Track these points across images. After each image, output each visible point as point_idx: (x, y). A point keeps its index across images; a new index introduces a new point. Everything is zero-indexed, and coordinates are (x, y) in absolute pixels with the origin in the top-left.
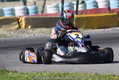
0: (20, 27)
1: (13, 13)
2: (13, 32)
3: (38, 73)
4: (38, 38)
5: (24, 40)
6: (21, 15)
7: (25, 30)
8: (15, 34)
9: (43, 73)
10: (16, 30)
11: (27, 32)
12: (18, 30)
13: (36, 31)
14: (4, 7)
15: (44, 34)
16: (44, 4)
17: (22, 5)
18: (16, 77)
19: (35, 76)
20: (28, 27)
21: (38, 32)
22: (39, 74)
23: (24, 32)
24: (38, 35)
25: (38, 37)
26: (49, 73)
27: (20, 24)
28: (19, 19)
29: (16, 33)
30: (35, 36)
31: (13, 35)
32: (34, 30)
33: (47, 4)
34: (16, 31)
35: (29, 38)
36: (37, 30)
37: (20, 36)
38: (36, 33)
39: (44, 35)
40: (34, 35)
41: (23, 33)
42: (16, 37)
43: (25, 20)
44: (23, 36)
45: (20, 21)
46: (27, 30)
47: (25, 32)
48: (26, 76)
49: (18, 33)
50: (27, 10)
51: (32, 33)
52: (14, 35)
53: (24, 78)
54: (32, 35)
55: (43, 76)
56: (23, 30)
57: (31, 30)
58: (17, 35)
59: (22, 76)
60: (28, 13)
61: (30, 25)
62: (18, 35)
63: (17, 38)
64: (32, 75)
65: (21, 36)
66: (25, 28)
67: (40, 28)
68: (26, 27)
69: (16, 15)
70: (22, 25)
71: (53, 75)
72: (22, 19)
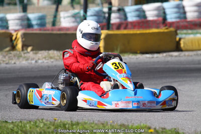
0: (13, 48)
1: (5, 24)
2: (2, 57)
3: (30, 122)
4: (42, 67)
5: (20, 69)
6: (17, 28)
7: (22, 53)
8: (4, 59)
9: (38, 122)
11: (25, 57)
12: (11, 53)
13: (40, 55)
15: (52, 60)
16: (57, 10)
17: (20, 12)
19: (25, 127)
20: (27, 50)
21: (44, 56)
22: (32, 123)
23: (19, 57)
24: (43, 62)
25: (43, 64)
26: (49, 123)
28: (13, 36)
29: (7, 57)
30: (37, 64)
31: (2, 62)
32: (36, 53)
33: (62, 11)
34: (7, 54)
35: (28, 66)
36: (41, 53)
37: (13, 62)
38: (39, 59)
39: (52, 62)
40: (36, 61)
41: (18, 59)
42: (7, 64)
43: (21, 36)
44: (18, 63)
45: (14, 38)
46: (24, 53)
47: (21, 56)
48: (11, 126)
49: (9, 57)
50: (28, 19)
51: (33, 59)
52: (4, 61)
54: (33, 62)
55: (37, 127)
56: (18, 53)
57: (31, 53)
58: (7, 62)
59: (5, 126)
60: (30, 26)
61: (30, 46)
62: (10, 61)
63: (8, 66)
64: (20, 124)
65: (15, 63)
66: (23, 50)
67: (47, 51)
69: (10, 28)
70: (16, 45)
71: (53, 125)
72: (17, 34)
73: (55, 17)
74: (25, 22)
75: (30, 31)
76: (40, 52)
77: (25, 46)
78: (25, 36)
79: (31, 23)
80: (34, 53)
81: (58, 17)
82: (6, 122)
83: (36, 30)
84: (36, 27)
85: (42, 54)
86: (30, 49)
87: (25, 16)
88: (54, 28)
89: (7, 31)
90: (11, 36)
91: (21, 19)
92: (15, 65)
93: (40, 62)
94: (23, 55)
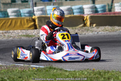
0: (85, 25)
1: (82, 11)
2: (77, 30)
5: (87, 37)
12: (83, 28)
13: (100, 29)
14: (73, 6)
15: (107, 32)
16: (112, 2)
17: (91, 4)
20: (93, 26)
21: (102, 30)
23: (88, 30)
24: (102, 33)
27: (86, 22)
29: (81, 31)
32: (98, 28)
34: (81, 29)
35: (92, 36)
36: (101, 28)
37: (84, 33)
38: (99, 31)
40: (98, 33)
41: (87, 31)
44: (87, 34)
45: (85, 19)
46: (91, 28)
47: (89, 30)
49: (82, 31)
50: (96, 8)
54: (96, 33)
56: (87, 28)
57: (95, 28)
58: (81, 33)
60: (96, 11)
61: (95, 23)
62: (82, 33)
65: (85, 34)
67: (104, 27)
68: (91, 25)
70: (87, 23)
73: (112, 6)
74: (94, 10)
76: (100, 27)
78: (92, 18)
80: (96, 28)
83: (100, 14)
85: (102, 28)
87: (94, 6)
90: (83, 18)
91: (92, 8)
92: (85, 35)
93: (100, 33)
94: (90, 29)
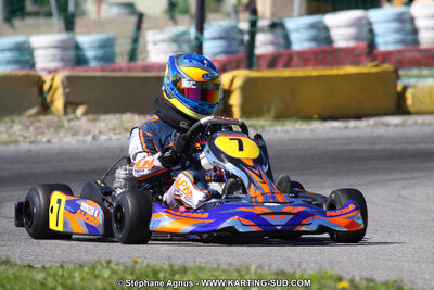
0: (46, 108)
1: (27, 57)
2: (20, 127)
3: (81, 266)
5: (59, 154)
6: (54, 65)
7: (65, 120)
8: (27, 134)
9: (99, 267)
10: (31, 119)
11: (70, 128)
12: (39, 121)
13: (103, 124)
16: (138, 28)
17: (59, 32)
18: (7, 277)
19: (71, 277)
20: (74, 112)
21: (111, 126)
22: (86, 269)
23: (58, 127)
24: (110, 139)
25: (109, 144)
26: (121, 268)
27: (48, 99)
28: (44, 82)
29: (32, 129)
30: (97, 143)
31: (20, 139)
32: (95, 120)
33: (150, 29)
34: (32, 123)
35: (76, 149)
36: (104, 121)
37: (45, 140)
38: (100, 133)
40: (94, 138)
41: (56, 132)
42: (31, 143)
43: (63, 83)
44: (55, 140)
45: (46, 87)
46: (69, 121)
47: (62, 127)
48: (40, 276)
49: (36, 129)
50: (77, 47)
51: (87, 133)
52: (25, 137)
53: (33, 280)
54: (89, 138)
55: (97, 277)
56: (56, 119)
57: (84, 119)
58: (32, 139)
59: (27, 276)
60: (80, 61)
61: (81, 104)
62: (39, 137)
63: (33, 147)
64: (60, 272)
65: (49, 142)
66: (66, 113)
67: (118, 116)
68: (69, 111)
69: (39, 65)
70: (52, 102)
71: (132, 273)
72: (53, 79)
73: (135, 40)
74: (71, 53)
75: (81, 72)
76: (103, 117)
77: (70, 105)
78: (70, 82)
79: (83, 56)
80: (89, 120)
81: (141, 41)
82: (30, 267)
83: (95, 70)
84: (93, 64)
85: (108, 122)
86: (80, 110)
87: (71, 39)
88: (132, 65)
89: (32, 73)
90: (39, 82)
91: (62, 46)
92: (48, 145)
93: (103, 138)
94: (66, 124)
